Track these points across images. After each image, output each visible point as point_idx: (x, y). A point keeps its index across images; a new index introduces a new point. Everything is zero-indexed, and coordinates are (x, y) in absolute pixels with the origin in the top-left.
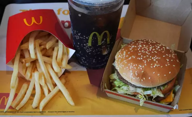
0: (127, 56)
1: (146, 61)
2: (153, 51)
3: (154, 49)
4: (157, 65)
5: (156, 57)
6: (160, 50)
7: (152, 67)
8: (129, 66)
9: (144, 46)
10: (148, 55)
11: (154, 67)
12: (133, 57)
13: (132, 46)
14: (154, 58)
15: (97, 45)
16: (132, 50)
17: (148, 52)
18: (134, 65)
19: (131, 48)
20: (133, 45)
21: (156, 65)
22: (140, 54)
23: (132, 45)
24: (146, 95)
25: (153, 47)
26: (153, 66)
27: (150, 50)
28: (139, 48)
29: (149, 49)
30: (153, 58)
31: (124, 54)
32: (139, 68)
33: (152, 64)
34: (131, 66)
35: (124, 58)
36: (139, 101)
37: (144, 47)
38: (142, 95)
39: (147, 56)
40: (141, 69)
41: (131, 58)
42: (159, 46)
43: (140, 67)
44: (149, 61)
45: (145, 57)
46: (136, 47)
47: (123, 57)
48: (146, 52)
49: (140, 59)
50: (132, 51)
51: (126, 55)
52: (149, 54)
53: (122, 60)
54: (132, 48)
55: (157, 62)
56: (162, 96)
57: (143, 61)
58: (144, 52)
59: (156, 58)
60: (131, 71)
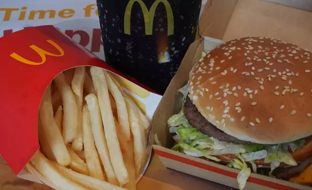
0: (217, 68)
1: (263, 79)
2: (282, 59)
3: (283, 56)
4: (290, 89)
5: (287, 72)
6: (296, 58)
7: (277, 93)
8: (222, 90)
9: (260, 47)
10: (268, 65)
11: (284, 93)
12: (232, 69)
13: (231, 48)
14: (284, 73)
15: (144, 36)
16: (229, 56)
17: (268, 60)
18: (234, 88)
19: (227, 51)
20: (232, 46)
21: (287, 89)
22: (250, 64)
23: (230, 45)
24: (251, 162)
25: (282, 51)
26: (280, 90)
27: (274, 56)
28: (248, 52)
29: (270, 55)
30: (280, 73)
31: (212, 65)
32: (245, 95)
33: (277, 87)
34: (227, 90)
35: (209, 72)
36: (235, 175)
37: (260, 51)
38: (243, 161)
39: (267, 68)
40: (251, 96)
41: (226, 72)
42: (294, 49)
43: (250, 91)
44: (270, 79)
45: (260, 70)
46: (239, 49)
47: (207, 70)
48: (265, 60)
49: (248, 74)
50: (230, 58)
51: (214, 67)
52: (271, 64)
53: (205, 77)
54: (230, 51)
55: (290, 83)
56: (292, 162)
57: (257, 78)
58: (260, 60)
59: (289, 74)
60: (226, 103)
